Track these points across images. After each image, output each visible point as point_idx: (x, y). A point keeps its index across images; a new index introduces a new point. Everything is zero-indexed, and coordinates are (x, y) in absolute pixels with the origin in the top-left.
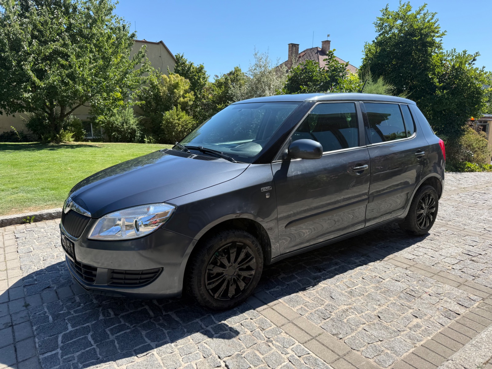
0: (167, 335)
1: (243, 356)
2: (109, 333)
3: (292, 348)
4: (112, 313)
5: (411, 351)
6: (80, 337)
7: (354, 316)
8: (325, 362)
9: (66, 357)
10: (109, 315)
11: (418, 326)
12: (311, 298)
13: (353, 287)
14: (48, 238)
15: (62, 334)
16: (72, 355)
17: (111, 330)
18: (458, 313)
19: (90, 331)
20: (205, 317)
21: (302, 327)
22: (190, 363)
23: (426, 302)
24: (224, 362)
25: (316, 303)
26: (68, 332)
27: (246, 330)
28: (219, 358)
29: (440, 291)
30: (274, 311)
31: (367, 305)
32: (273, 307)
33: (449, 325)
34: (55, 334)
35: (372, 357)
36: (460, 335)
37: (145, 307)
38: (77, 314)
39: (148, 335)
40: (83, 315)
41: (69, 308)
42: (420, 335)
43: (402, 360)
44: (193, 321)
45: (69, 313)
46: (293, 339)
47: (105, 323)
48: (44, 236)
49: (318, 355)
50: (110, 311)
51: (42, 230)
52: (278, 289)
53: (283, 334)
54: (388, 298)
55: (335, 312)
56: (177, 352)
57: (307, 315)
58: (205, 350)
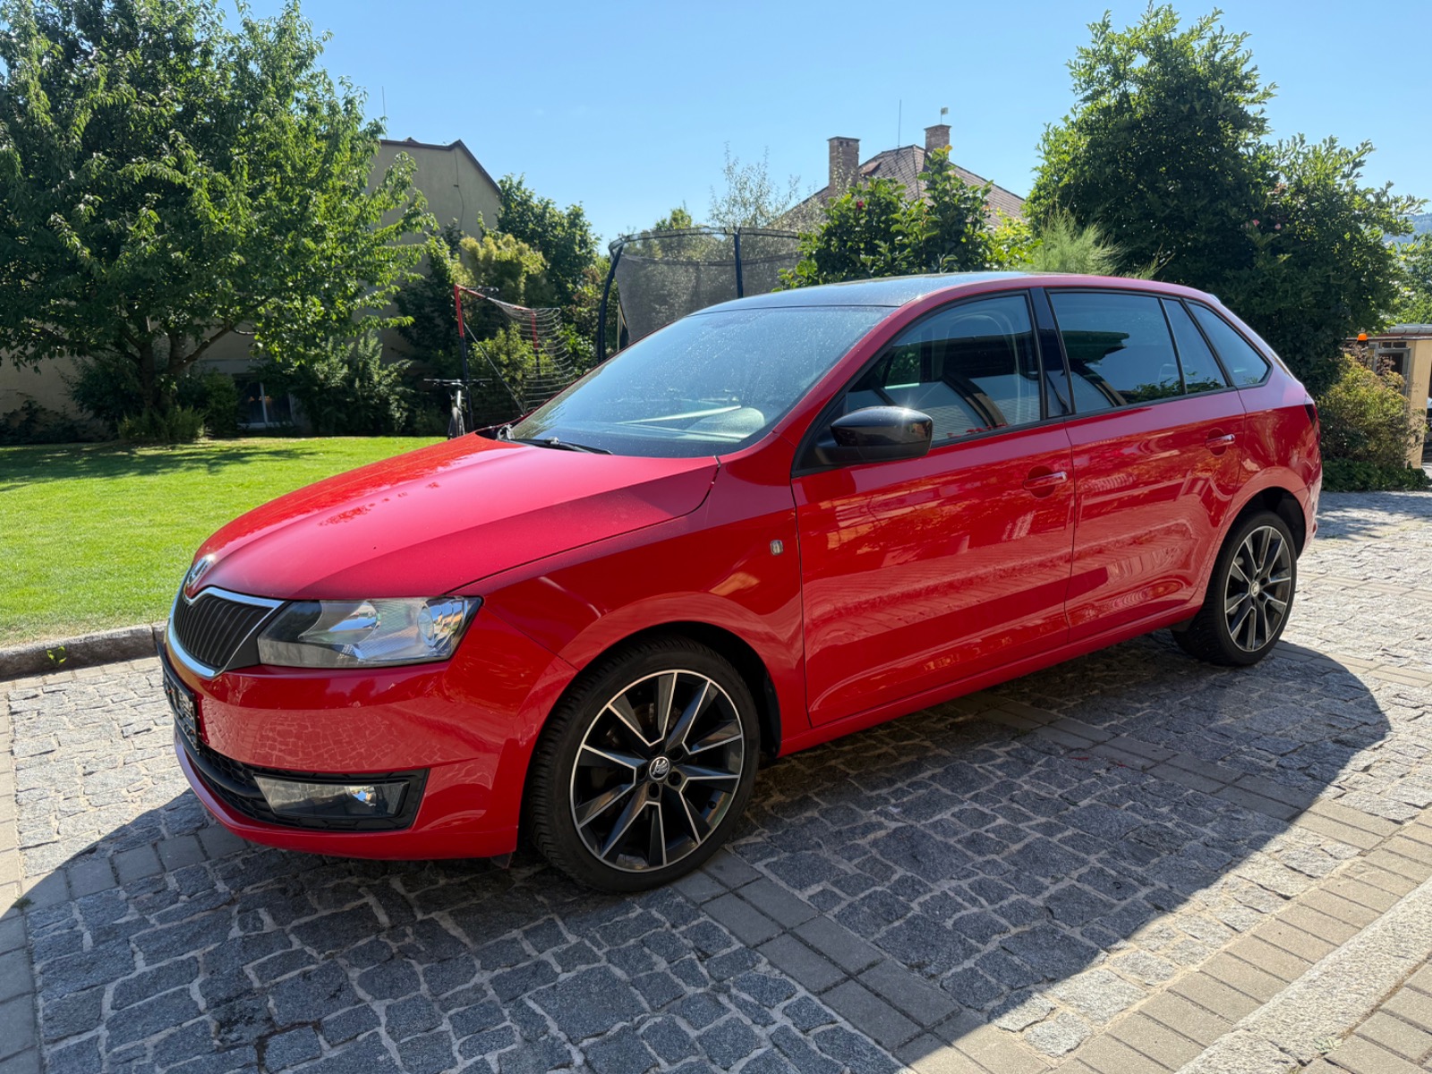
0: (422, 979)
1: (641, 1031)
2: (252, 976)
3: (785, 1008)
4: (267, 919)
5: (1136, 1008)
6: (168, 991)
7: (975, 910)
8: (879, 1043)
9: (122, 1047)
10: (258, 925)
12: (856, 861)
13: (982, 826)
14: (103, 711)
15: (114, 985)
16: (140, 1042)
17: (260, 969)
18: (1283, 893)
19: (198, 973)
20: (537, 923)
21: (818, 946)
22: (479, 1057)
23: (1194, 864)
24: (581, 1050)
25: (868, 875)
26: (134, 975)
27: (655, 958)
28: (570, 1040)
29: (1238, 831)
30: (740, 902)
31: (1017, 879)
32: (741, 892)
33: (1253, 930)
34: (95, 982)
35: (1019, 1028)
36: (1285, 956)
37: (365, 900)
38: (165, 926)
39: (366, 982)
40: (182, 926)
41: (145, 909)
42: (1168, 961)
43: (1107, 1034)
44: (502, 938)
45: (143, 922)
46: (792, 981)
47: (244, 947)
48: (94, 705)
49: (861, 1026)
50: (264, 914)
51: (90, 689)
52: (760, 839)
53: (763, 967)
54: (1083, 855)
55: (921, 899)
56: (446, 1026)
57: (836, 910)
58: (528, 1019)
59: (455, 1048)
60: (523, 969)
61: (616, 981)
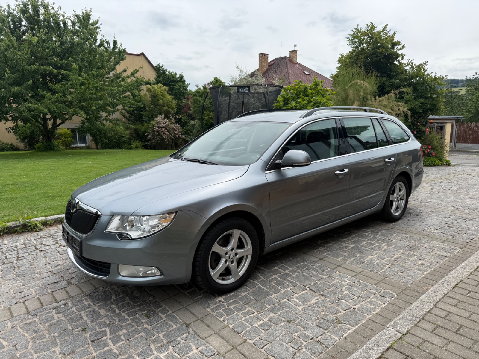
1: (318, 284)
3: (347, 279)
5: (422, 276)
7: (380, 261)
8: (371, 284)
11: (422, 264)
12: (347, 253)
13: (373, 245)
18: (446, 256)
20: (280, 266)
21: (348, 268)
23: (424, 251)
24: (307, 287)
25: (351, 256)
27: (312, 271)
28: (303, 286)
29: (432, 245)
30: (325, 261)
31: (386, 255)
32: (323, 259)
33: (442, 263)
35: (399, 280)
42: (426, 269)
46: (346, 275)
49: (365, 281)
52: (321, 250)
53: (337, 272)
54: (398, 250)
55: (367, 259)
56: (274, 284)
57: (348, 262)
58: (292, 283)
59: (280, 288)
60: (284, 274)
61: (306, 276)
